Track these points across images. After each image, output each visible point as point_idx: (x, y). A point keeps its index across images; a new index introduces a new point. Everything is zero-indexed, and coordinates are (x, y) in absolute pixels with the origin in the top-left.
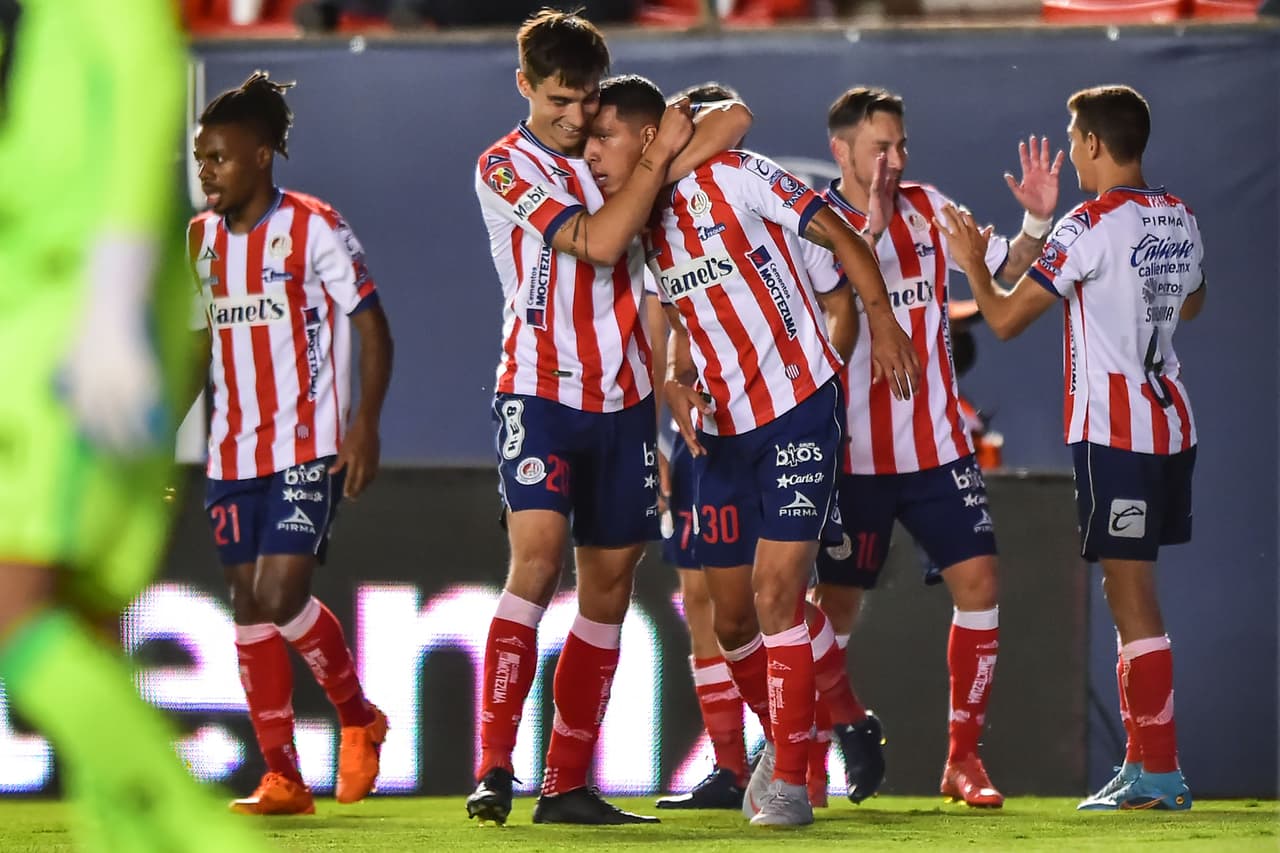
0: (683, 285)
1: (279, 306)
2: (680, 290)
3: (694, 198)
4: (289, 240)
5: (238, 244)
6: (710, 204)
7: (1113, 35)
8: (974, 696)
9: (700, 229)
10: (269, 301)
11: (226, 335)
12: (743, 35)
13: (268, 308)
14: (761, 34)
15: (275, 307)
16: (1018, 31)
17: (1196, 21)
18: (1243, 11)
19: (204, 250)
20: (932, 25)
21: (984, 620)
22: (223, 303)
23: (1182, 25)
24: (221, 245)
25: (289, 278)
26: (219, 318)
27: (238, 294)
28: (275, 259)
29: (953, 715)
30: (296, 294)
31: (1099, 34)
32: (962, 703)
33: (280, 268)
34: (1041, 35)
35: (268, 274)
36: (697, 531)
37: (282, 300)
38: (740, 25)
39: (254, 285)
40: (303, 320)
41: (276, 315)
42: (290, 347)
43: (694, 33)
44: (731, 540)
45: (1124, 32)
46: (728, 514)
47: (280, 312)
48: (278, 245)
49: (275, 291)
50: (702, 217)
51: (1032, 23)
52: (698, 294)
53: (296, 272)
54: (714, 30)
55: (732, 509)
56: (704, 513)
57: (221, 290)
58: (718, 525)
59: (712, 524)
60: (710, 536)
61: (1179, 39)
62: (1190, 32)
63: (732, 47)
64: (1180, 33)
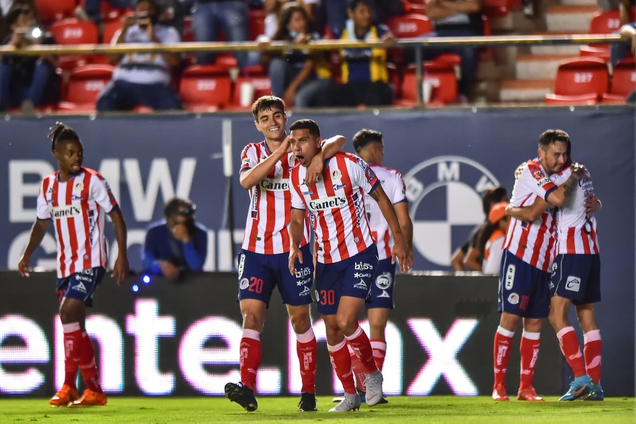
0: (322, 206)
1: (78, 210)
2: (320, 208)
3: (335, 172)
4: (82, 185)
5: (63, 187)
6: (341, 176)
7: (572, 109)
8: (532, 365)
9: (335, 185)
10: (74, 208)
11: (58, 221)
12: (434, 110)
13: (73, 211)
14: (440, 110)
15: (76, 210)
16: (536, 108)
17: (603, 104)
18: (621, 100)
19: (49, 189)
20: (504, 106)
21: (534, 336)
22: (56, 209)
23: (598, 105)
24: (56, 186)
25: (82, 199)
26: (56, 215)
27: (62, 205)
28: (77, 191)
29: (522, 372)
30: (85, 204)
31: (567, 109)
32: (526, 367)
33: (79, 195)
34: (545, 110)
35: (74, 197)
36: (318, 300)
37: (79, 207)
38: (432, 106)
39: (68, 201)
40: (87, 214)
41: (76, 213)
42: (83, 225)
43: (415, 109)
44: (331, 304)
45: (576, 108)
46: (331, 293)
47: (78, 212)
48: (79, 186)
49: (76, 204)
50: (336, 180)
51: (542, 105)
52: (328, 211)
53: (85, 197)
54: (422, 108)
55: (333, 291)
56: (322, 293)
57: (55, 204)
58: (327, 298)
59: (324, 297)
60: (324, 302)
61: (597, 111)
62: (601, 108)
63: (428, 114)
64: (597, 109)
